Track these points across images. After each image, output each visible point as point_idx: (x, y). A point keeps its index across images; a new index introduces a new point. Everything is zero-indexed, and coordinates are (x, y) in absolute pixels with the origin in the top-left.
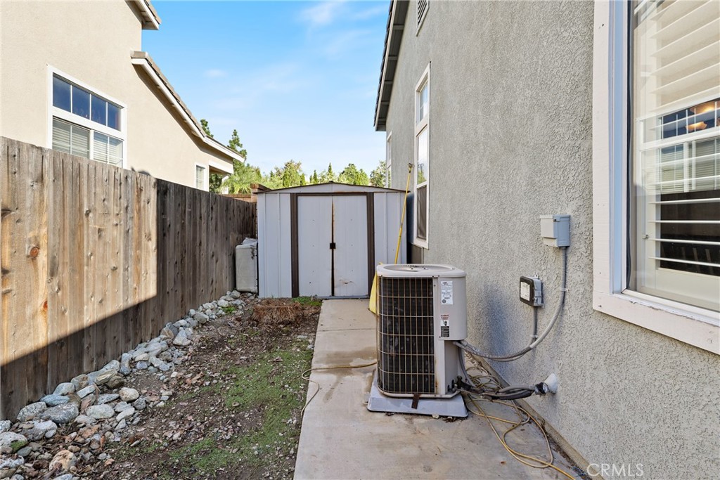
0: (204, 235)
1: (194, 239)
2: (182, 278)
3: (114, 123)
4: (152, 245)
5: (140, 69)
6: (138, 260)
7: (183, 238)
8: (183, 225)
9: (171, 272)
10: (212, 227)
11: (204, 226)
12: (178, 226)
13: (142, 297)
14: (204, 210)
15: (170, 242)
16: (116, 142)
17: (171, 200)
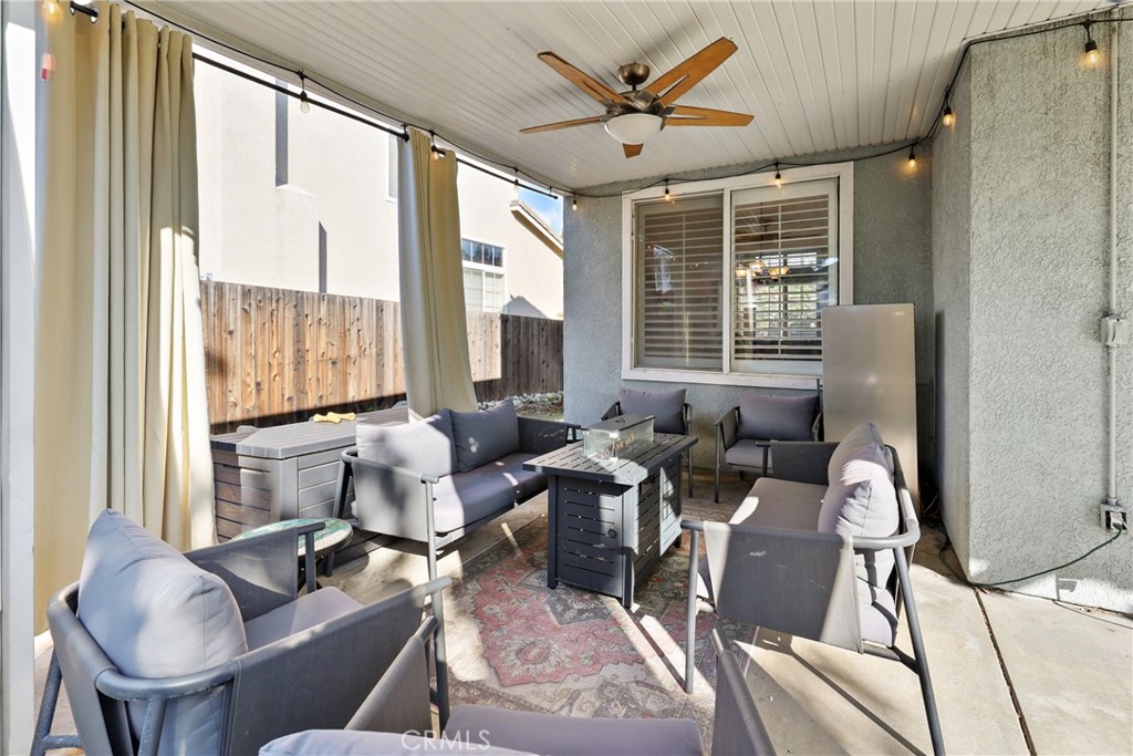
0: (536, 348)
1: (527, 349)
2: (519, 373)
3: (498, 262)
4: (499, 350)
5: (516, 214)
6: (491, 357)
7: (519, 349)
8: (519, 341)
9: (510, 368)
10: (543, 341)
11: (536, 342)
12: (515, 341)
13: (493, 377)
14: (535, 331)
15: (510, 348)
16: (500, 276)
17: (510, 326)
